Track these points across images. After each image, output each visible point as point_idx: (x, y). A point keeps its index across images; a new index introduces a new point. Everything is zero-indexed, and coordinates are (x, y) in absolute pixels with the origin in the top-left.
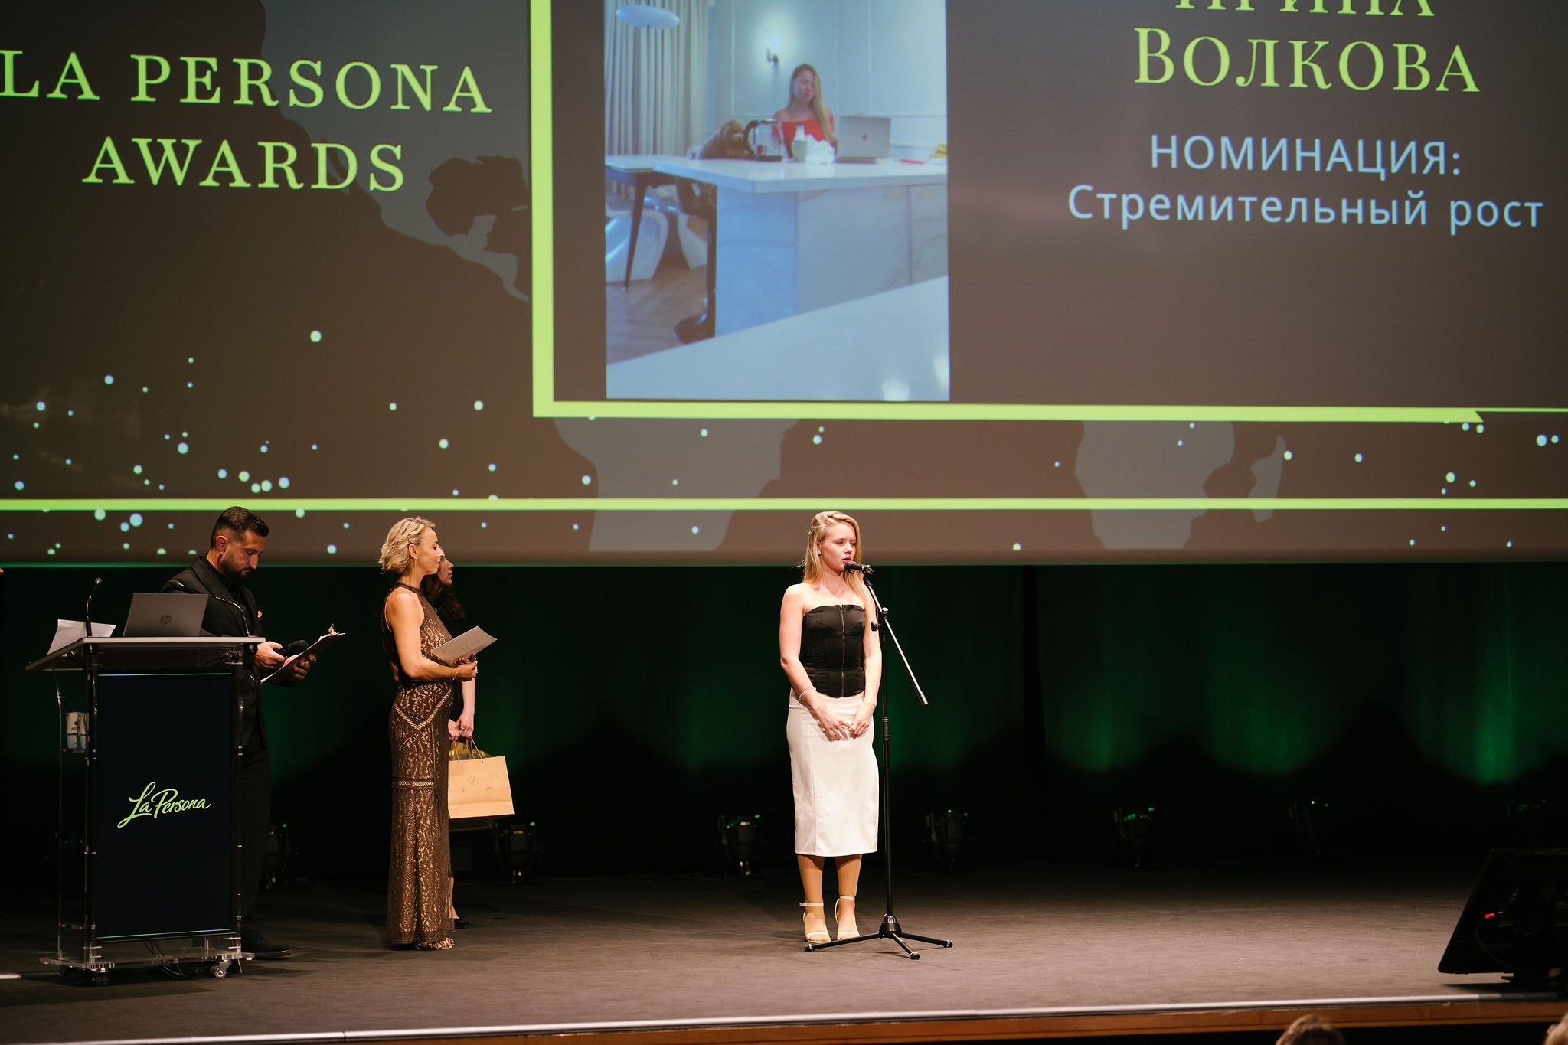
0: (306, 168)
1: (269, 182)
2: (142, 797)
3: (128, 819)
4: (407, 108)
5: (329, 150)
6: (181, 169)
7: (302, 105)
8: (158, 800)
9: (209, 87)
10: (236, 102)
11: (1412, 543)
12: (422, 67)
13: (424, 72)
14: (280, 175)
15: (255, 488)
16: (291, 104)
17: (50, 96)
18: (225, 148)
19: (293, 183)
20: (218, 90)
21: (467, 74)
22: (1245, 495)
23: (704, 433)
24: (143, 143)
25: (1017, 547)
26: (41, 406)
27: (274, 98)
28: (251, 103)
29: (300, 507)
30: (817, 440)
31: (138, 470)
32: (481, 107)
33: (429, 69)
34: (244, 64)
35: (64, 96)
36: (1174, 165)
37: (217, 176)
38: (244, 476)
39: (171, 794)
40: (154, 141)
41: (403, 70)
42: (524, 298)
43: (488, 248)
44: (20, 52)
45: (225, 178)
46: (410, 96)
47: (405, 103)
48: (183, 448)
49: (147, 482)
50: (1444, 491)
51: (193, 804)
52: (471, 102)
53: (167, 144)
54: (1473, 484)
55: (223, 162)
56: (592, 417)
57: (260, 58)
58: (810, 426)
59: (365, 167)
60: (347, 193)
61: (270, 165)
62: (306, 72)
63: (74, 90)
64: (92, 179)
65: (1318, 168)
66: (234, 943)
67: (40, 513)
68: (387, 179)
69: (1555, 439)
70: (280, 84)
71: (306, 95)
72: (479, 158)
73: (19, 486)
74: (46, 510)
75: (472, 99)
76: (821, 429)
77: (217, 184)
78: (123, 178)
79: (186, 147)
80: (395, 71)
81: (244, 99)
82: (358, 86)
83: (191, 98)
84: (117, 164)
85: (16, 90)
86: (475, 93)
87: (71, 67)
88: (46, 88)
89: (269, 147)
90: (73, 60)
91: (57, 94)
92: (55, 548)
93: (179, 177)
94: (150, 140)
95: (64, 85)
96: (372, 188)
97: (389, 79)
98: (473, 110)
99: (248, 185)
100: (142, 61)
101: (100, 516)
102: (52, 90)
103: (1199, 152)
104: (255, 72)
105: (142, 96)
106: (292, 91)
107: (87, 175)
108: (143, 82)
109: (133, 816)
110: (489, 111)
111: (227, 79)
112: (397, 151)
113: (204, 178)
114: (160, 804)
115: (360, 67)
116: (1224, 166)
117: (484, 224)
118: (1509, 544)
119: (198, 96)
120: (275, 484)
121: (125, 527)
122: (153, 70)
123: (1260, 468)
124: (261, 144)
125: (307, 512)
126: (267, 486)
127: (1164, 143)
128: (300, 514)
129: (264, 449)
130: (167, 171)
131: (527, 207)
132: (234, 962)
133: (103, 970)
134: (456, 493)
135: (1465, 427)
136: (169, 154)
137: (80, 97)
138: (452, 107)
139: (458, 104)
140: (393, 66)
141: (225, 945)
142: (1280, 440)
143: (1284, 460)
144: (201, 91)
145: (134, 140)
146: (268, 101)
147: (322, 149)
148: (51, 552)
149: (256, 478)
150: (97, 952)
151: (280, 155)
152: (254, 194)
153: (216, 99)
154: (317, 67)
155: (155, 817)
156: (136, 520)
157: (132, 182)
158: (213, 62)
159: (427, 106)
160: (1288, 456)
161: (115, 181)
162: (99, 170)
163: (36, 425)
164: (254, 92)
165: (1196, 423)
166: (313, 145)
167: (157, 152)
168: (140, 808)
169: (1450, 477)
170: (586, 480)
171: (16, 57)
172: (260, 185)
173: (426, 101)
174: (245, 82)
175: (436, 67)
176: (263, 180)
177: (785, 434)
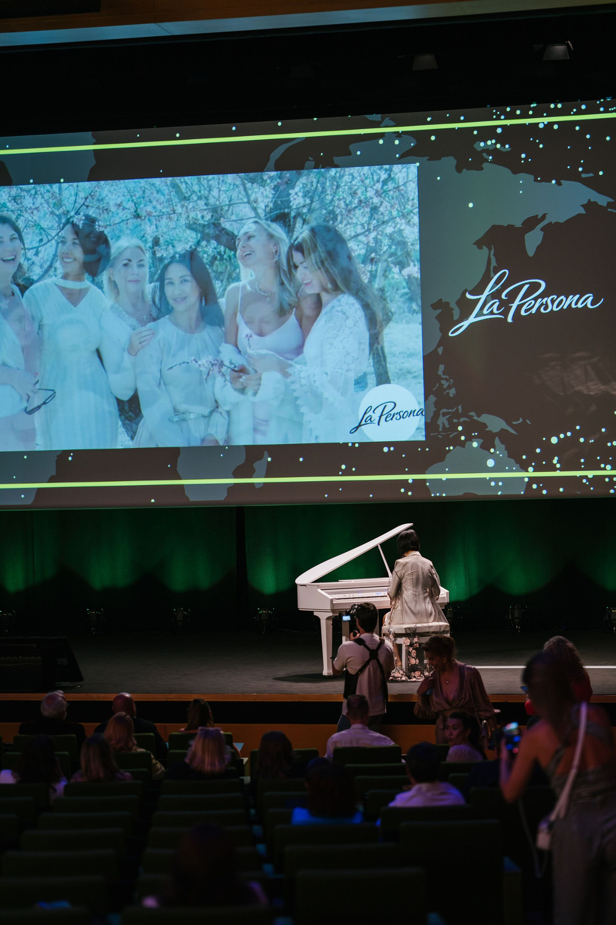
11: (326, 496)
22: (251, 477)
23: (25, 457)
25: (153, 501)
30: (70, 459)
50: (340, 473)
54: (354, 469)
69: (392, 449)
76: (72, 454)
118: (371, 496)
123: (256, 465)
135: (350, 445)
142: (266, 453)
143: (268, 461)
160: (269, 459)
169: (343, 467)
177: (58, 456)
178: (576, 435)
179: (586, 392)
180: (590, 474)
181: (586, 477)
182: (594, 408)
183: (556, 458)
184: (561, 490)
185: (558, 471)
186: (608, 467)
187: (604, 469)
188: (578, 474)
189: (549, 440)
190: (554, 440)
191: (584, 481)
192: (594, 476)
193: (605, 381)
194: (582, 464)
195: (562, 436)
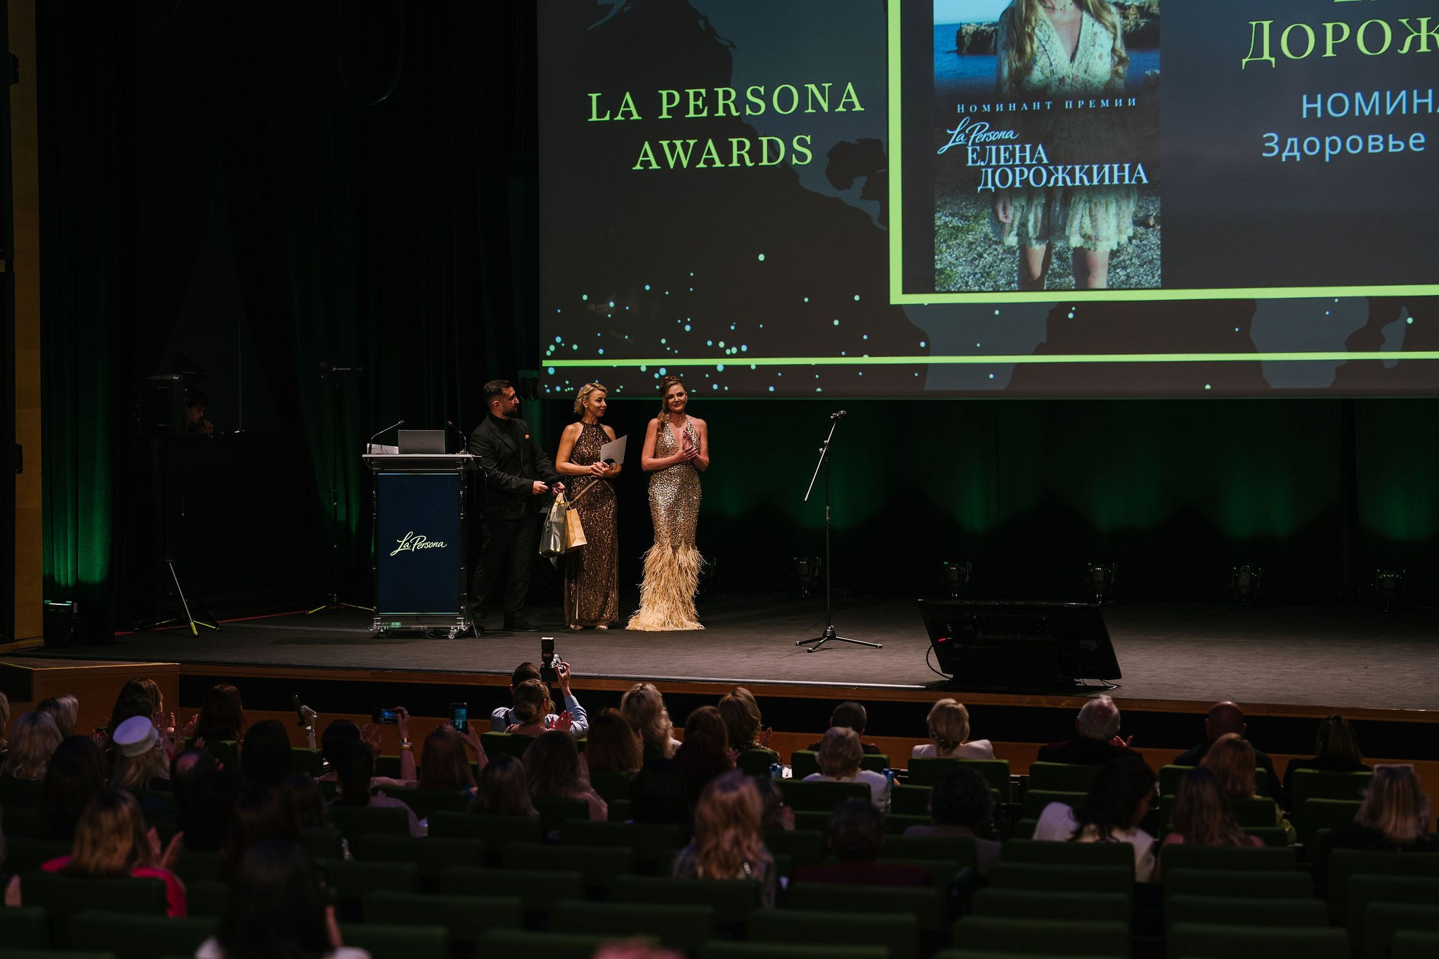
0: (755, 153)
1: (735, 163)
2: (405, 540)
3: (397, 551)
4: (814, 111)
5: (768, 140)
6: (686, 157)
7: (753, 114)
8: (414, 542)
9: (701, 107)
10: (716, 115)
12: (823, 85)
13: (824, 87)
14: (741, 158)
15: (728, 352)
16: (747, 114)
17: (615, 119)
18: (710, 143)
19: (749, 164)
20: (706, 108)
21: (850, 87)
22: (1377, 349)
23: (997, 312)
24: (665, 143)
25: (1208, 387)
26: (612, 304)
27: (737, 112)
28: (725, 115)
29: (753, 363)
30: (1071, 316)
31: (663, 341)
32: (858, 108)
33: (827, 85)
34: (720, 91)
35: (623, 119)
36: (1319, 115)
37: (706, 161)
38: (722, 345)
39: (423, 538)
40: (671, 141)
41: (812, 87)
42: (885, 229)
43: (862, 198)
44: (600, 94)
45: (710, 162)
46: (816, 104)
47: (812, 109)
48: (688, 328)
49: (668, 349)
51: (435, 544)
52: (852, 104)
53: (678, 143)
55: (709, 153)
56: (926, 304)
57: (730, 87)
58: (1066, 306)
59: (789, 149)
60: (779, 167)
61: (735, 152)
62: (755, 93)
63: (629, 114)
64: (638, 167)
65: (1430, 110)
66: (460, 621)
67: (612, 367)
68: (802, 157)
70: (741, 102)
71: (755, 107)
72: (857, 140)
73: (601, 352)
74: (615, 366)
75: (853, 102)
76: (1074, 309)
77: (706, 166)
78: (654, 166)
79: (689, 144)
80: (807, 88)
81: (721, 113)
82: (786, 100)
83: (691, 114)
84: (651, 158)
85: (598, 117)
86: (855, 99)
87: (627, 101)
88: (614, 115)
89: (735, 141)
90: (628, 96)
91: (619, 118)
92: (620, 389)
93: (685, 163)
94: (669, 142)
95: (623, 111)
96: (794, 163)
97: (803, 93)
98: (853, 110)
99: (723, 166)
100: (664, 93)
101: (643, 369)
102: (616, 116)
103: (1338, 105)
104: (727, 96)
105: (665, 115)
106: (747, 106)
107: (635, 165)
108: (665, 106)
109: (399, 550)
110: (863, 109)
111: (711, 101)
112: (808, 139)
113: (698, 163)
114: (416, 544)
115: (788, 88)
116: (1357, 114)
117: (860, 182)
119: (695, 113)
120: (739, 349)
121: (657, 376)
122: (671, 99)
123: (1387, 330)
124: (730, 140)
125: (756, 366)
126: (734, 350)
127: (1312, 100)
128: (753, 367)
129: (733, 328)
130: (678, 161)
131: (886, 170)
132: (461, 630)
133: (382, 631)
134: (843, 353)
136: (679, 149)
137: (631, 118)
138: (841, 109)
139: (844, 107)
140: (806, 85)
141: (454, 620)
142: (1404, 310)
143: (1407, 324)
144: (698, 110)
145: (660, 142)
146: (734, 113)
147: (765, 140)
148: (618, 391)
149: (728, 346)
150: (377, 621)
151: (741, 146)
152: (727, 170)
153: (705, 114)
154: (762, 89)
155: (413, 550)
156: (663, 372)
157: (659, 167)
158: (703, 91)
159: (826, 110)
160: (1410, 320)
161: (650, 168)
162: (642, 161)
163: (609, 316)
164: (726, 108)
165: (1339, 298)
166: (760, 138)
167: (672, 148)
168: (404, 545)
170: (923, 344)
171: (598, 97)
172: (730, 165)
173: (825, 106)
174: (721, 102)
175: (831, 84)
176: (731, 162)
177: (1049, 312)
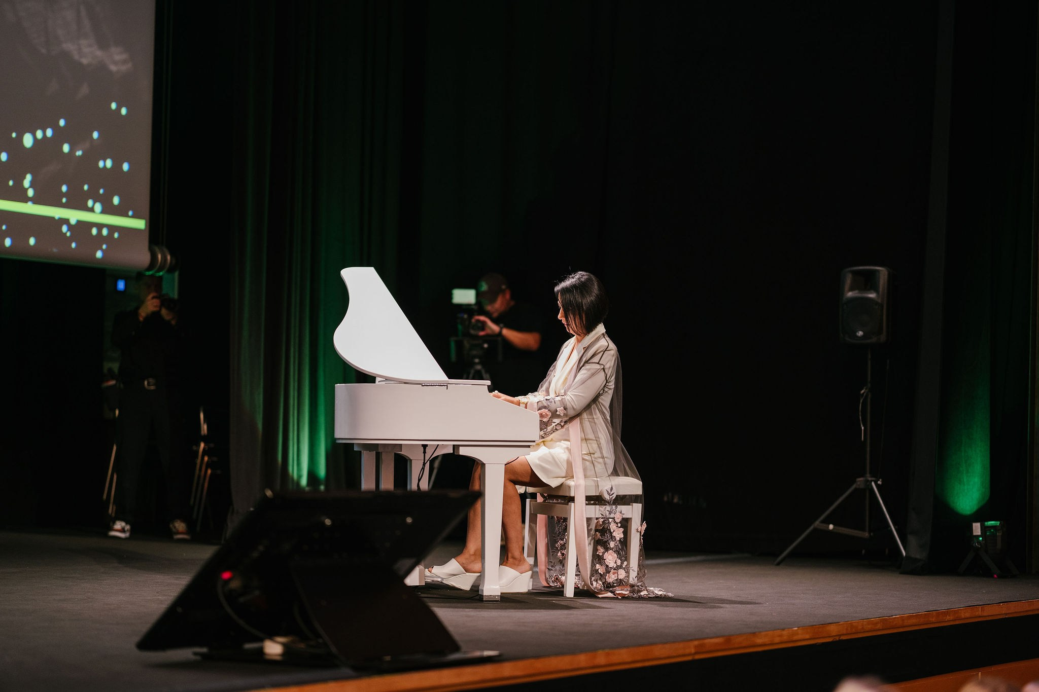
178: (61, 136)
179: (76, 57)
180: (75, 216)
181: (66, 221)
182: (85, 90)
183: (29, 178)
184: (32, 241)
185: (30, 204)
186: (98, 207)
187: (92, 210)
188: (56, 213)
189: (20, 138)
190: (28, 141)
191: (64, 229)
192: (79, 222)
193: (103, 44)
194: (64, 195)
195: (39, 134)
